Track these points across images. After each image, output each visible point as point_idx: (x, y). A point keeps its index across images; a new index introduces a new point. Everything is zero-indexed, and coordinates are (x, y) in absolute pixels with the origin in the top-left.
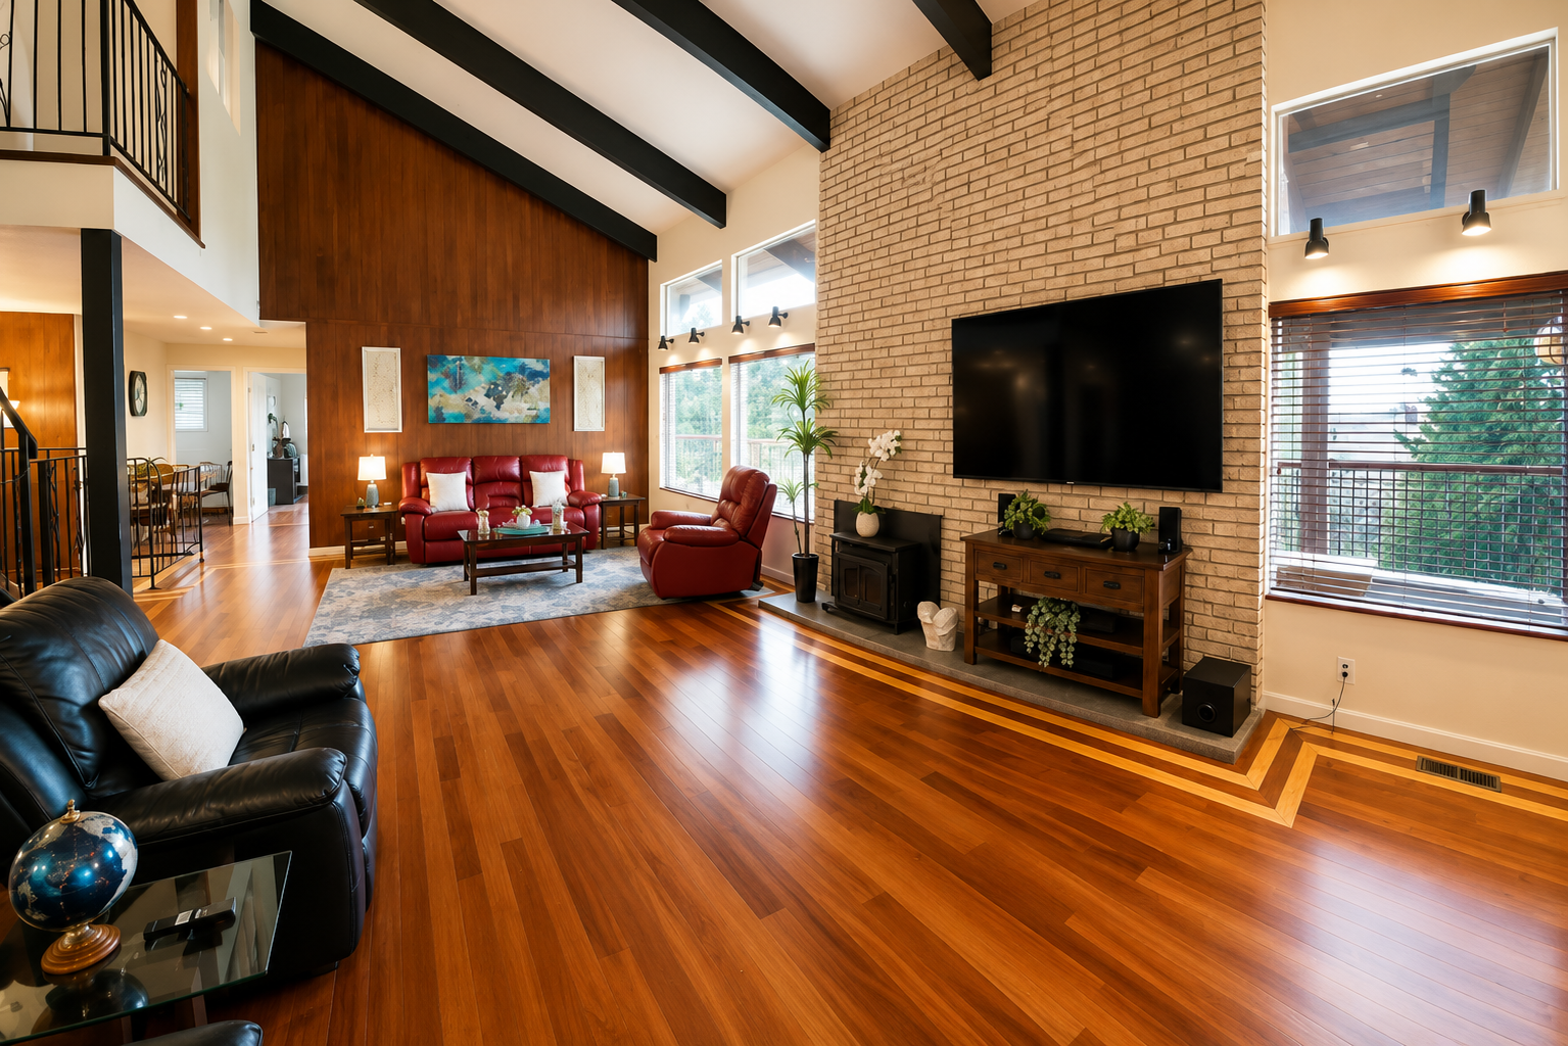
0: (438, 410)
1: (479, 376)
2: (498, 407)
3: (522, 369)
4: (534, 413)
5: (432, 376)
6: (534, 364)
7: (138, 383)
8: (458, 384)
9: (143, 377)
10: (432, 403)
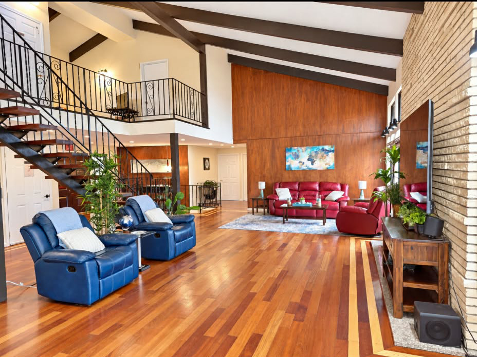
0: (289, 166)
1: (304, 154)
2: (312, 164)
3: (323, 150)
4: (327, 166)
5: (287, 154)
6: (327, 147)
7: (207, 161)
8: (297, 157)
9: (208, 159)
10: (287, 164)
